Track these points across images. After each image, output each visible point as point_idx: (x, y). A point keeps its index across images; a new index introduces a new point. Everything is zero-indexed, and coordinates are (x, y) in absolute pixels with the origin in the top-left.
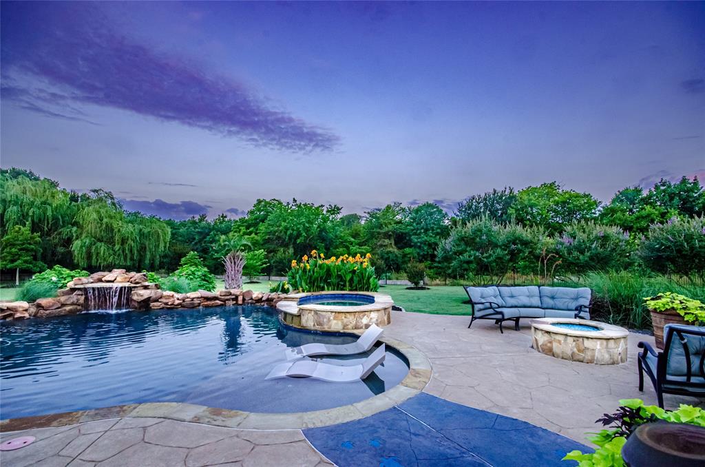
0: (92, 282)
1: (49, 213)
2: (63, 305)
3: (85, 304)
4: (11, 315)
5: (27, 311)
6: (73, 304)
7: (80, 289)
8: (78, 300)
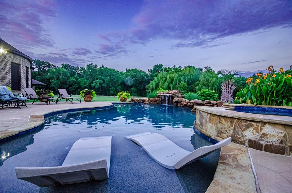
0: (165, 94)
1: (192, 77)
2: (156, 101)
3: (161, 101)
4: (144, 102)
5: (148, 101)
6: (158, 101)
7: (159, 96)
8: (160, 99)
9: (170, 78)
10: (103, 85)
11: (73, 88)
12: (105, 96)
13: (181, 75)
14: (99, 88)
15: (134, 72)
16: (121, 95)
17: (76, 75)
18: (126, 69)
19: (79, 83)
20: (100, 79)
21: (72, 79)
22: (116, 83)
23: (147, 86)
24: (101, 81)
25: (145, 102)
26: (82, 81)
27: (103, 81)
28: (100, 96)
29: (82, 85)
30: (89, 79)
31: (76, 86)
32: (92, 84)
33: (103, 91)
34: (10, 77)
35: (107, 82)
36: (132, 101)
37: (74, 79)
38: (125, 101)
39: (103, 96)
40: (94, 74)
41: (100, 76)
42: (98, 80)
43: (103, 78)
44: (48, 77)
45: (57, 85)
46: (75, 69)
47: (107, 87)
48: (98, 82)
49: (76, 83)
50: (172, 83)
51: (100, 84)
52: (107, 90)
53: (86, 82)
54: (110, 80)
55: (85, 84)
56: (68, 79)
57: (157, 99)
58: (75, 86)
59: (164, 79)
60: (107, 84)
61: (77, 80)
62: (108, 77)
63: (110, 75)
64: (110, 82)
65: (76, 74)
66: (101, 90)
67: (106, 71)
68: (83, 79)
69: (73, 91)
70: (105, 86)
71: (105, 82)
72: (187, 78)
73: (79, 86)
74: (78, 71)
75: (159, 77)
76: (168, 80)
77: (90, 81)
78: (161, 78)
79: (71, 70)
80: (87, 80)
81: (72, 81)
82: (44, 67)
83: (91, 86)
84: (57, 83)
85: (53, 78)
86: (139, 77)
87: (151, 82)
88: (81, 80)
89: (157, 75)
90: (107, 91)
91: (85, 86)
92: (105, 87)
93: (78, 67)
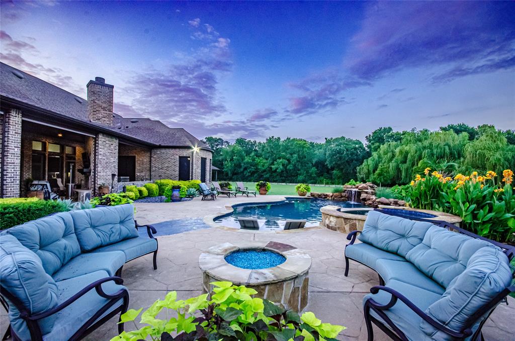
2: (342, 197)
3: (348, 198)
4: (326, 198)
5: (332, 196)
6: (344, 197)
7: (345, 190)
8: (346, 195)
9: (401, 152)
10: (288, 167)
11: (249, 172)
12: (291, 184)
13: (424, 148)
14: (282, 171)
15: (337, 145)
16: (299, 187)
17: (253, 154)
18: (326, 139)
19: (257, 165)
20: (284, 158)
21: (247, 159)
22: (308, 164)
23: (358, 168)
24: (286, 162)
25: (328, 198)
26: (259, 162)
27: (289, 160)
28: (283, 184)
29: (259, 167)
30: (270, 159)
31: (253, 169)
32: (273, 166)
33: (287, 177)
34: (200, 171)
35: (293, 163)
36: (312, 196)
37: (250, 159)
38: (304, 195)
39: (288, 184)
40: (275, 152)
41: (284, 153)
42: (281, 160)
43: (288, 156)
44: (220, 158)
45: (230, 168)
46: (252, 145)
47: (294, 170)
48: (280, 162)
49: (251, 165)
50: (404, 162)
51: (283, 165)
52: (293, 174)
53: (265, 163)
54: (298, 159)
55: (263, 166)
56: (243, 159)
57: (343, 194)
58: (250, 170)
59: (390, 154)
60: (294, 166)
61: (254, 160)
62: (296, 155)
63: (299, 152)
64: (298, 161)
65: (251, 152)
66: (285, 175)
67: (292, 146)
68: (261, 158)
69: (249, 176)
70: (291, 168)
71: (291, 161)
72: (437, 152)
73: (256, 169)
74: (256, 147)
75: (381, 152)
76: (398, 157)
77: (271, 162)
78: (385, 153)
79: (246, 147)
80: (267, 159)
81: (248, 163)
82: (217, 145)
83: (271, 168)
84: (231, 166)
85: (226, 160)
86: (345, 153)
87: (365, 160)
88: (259, 160)
89: (379, 147)
90: (294, 176)
91: (263, 169)
92: (291, 170)
93: (255, 142)
